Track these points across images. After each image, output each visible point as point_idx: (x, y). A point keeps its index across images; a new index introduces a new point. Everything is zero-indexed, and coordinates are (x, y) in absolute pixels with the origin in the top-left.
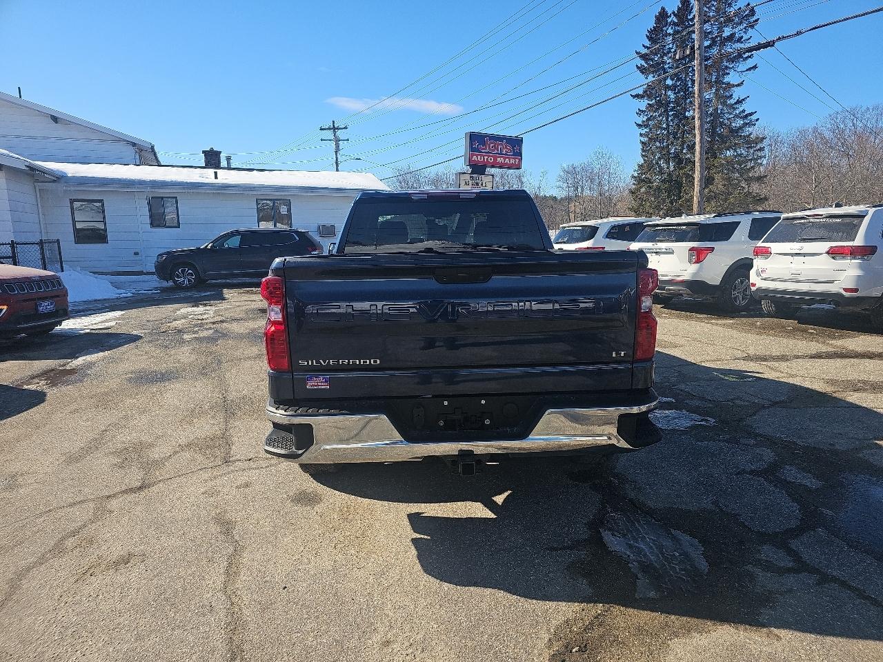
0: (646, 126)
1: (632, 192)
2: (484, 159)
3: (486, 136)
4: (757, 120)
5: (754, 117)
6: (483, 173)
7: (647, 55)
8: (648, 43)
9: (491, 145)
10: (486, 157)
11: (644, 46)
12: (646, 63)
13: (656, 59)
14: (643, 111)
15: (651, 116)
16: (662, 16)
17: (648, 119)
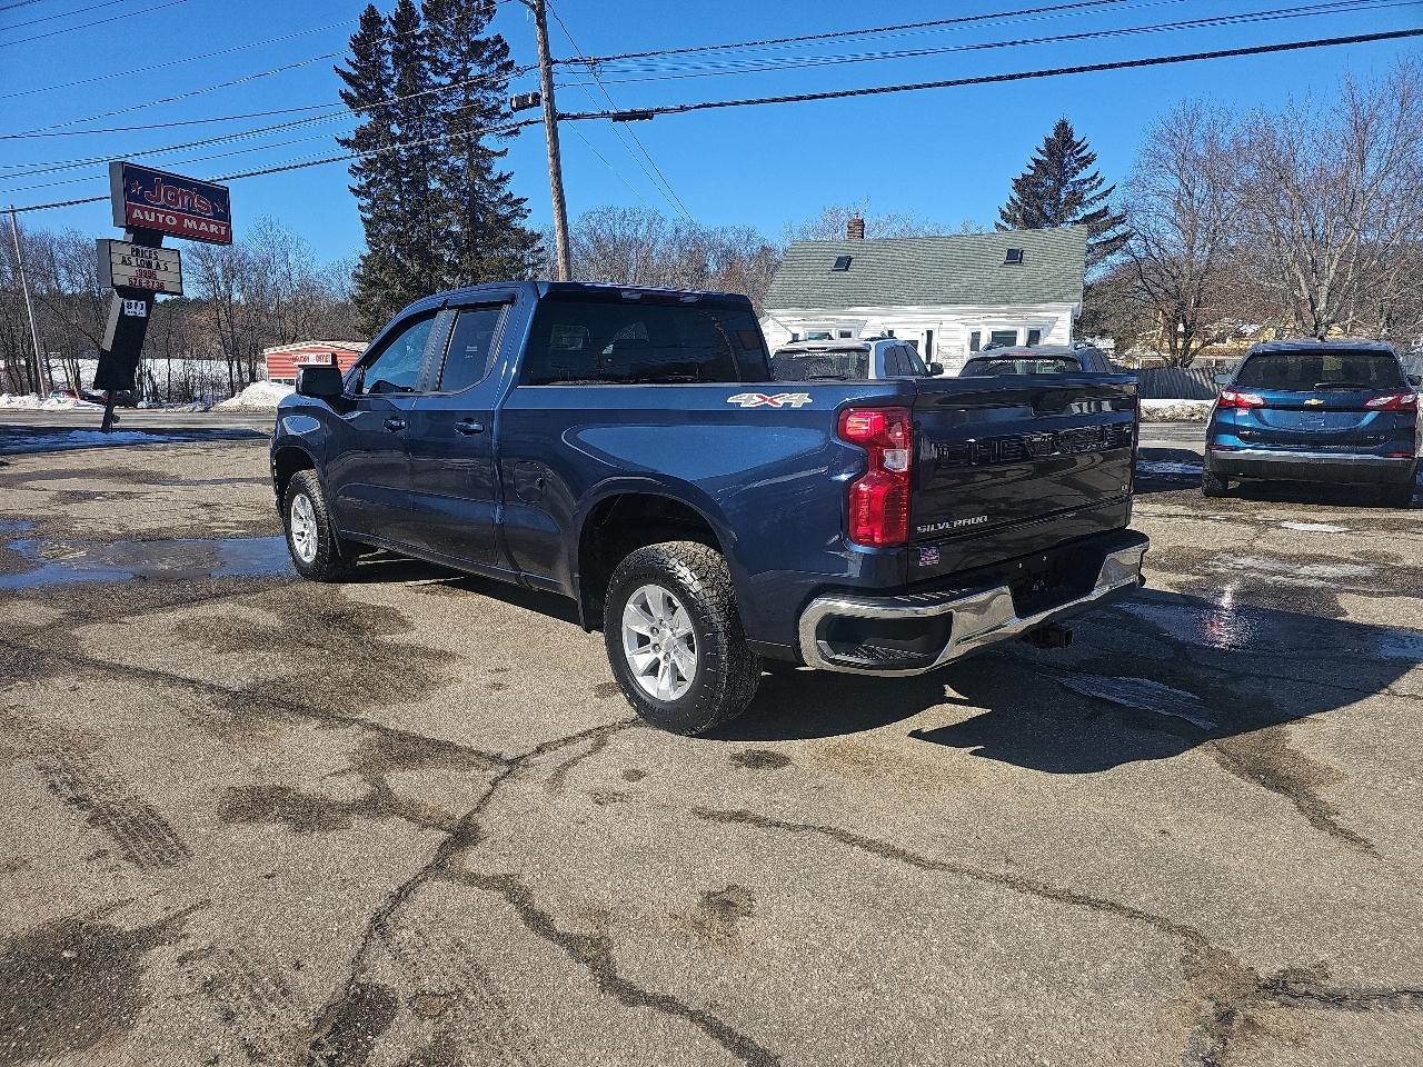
0: (367, 195)
1: (359, 302)
2: (157, 217)
3: (158, 176)
4: (529, 211)
5: (525, 206)
6: (158, 245)
7: (356, 77)
8: (354, 58)
9: (170, 194)
10: (161, 216)
11: (348, 61)
12: (357, 90)
13: (371, 87)
14: (358, 169)
15: (374, 179)
16: (371, 20)
17: (369, 184)
